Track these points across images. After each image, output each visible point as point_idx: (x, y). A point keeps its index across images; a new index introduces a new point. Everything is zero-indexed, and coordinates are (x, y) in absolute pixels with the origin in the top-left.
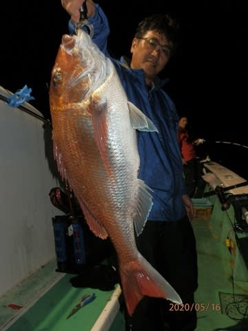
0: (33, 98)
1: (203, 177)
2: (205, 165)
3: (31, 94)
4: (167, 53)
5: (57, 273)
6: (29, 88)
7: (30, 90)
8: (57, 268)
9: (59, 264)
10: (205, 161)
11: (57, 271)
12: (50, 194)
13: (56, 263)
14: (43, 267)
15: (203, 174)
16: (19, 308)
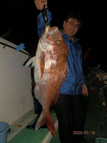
0: (25, 48)
1: (96, 75)
2: (97, 70)
3: (24, 46)
4: (78, 27)
5: (35, 114)
6: (23, 44)
7: (24, 44)
8: (34, 112)
9: (35, 111)
10: (96, 68)
11: (35, 113)
12: (31, 84)
13: (34, 110)
14: (29, 112)
15: (96, 74)
16: (21, 126)
